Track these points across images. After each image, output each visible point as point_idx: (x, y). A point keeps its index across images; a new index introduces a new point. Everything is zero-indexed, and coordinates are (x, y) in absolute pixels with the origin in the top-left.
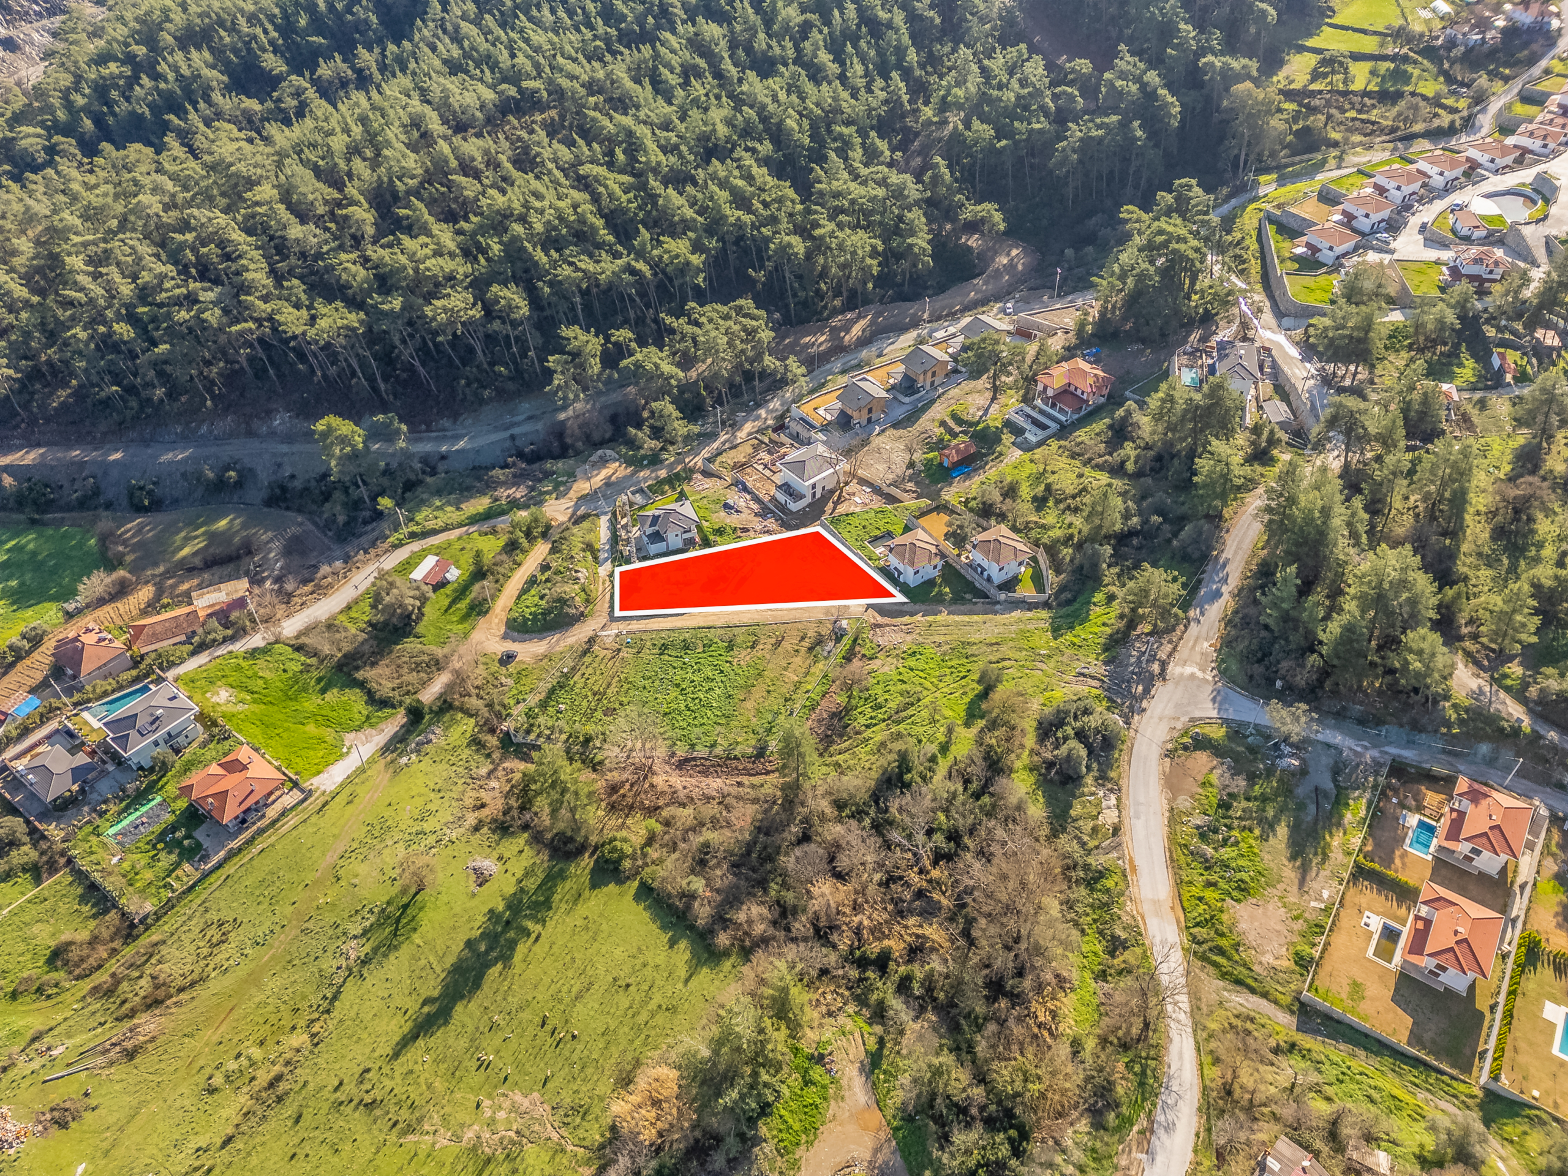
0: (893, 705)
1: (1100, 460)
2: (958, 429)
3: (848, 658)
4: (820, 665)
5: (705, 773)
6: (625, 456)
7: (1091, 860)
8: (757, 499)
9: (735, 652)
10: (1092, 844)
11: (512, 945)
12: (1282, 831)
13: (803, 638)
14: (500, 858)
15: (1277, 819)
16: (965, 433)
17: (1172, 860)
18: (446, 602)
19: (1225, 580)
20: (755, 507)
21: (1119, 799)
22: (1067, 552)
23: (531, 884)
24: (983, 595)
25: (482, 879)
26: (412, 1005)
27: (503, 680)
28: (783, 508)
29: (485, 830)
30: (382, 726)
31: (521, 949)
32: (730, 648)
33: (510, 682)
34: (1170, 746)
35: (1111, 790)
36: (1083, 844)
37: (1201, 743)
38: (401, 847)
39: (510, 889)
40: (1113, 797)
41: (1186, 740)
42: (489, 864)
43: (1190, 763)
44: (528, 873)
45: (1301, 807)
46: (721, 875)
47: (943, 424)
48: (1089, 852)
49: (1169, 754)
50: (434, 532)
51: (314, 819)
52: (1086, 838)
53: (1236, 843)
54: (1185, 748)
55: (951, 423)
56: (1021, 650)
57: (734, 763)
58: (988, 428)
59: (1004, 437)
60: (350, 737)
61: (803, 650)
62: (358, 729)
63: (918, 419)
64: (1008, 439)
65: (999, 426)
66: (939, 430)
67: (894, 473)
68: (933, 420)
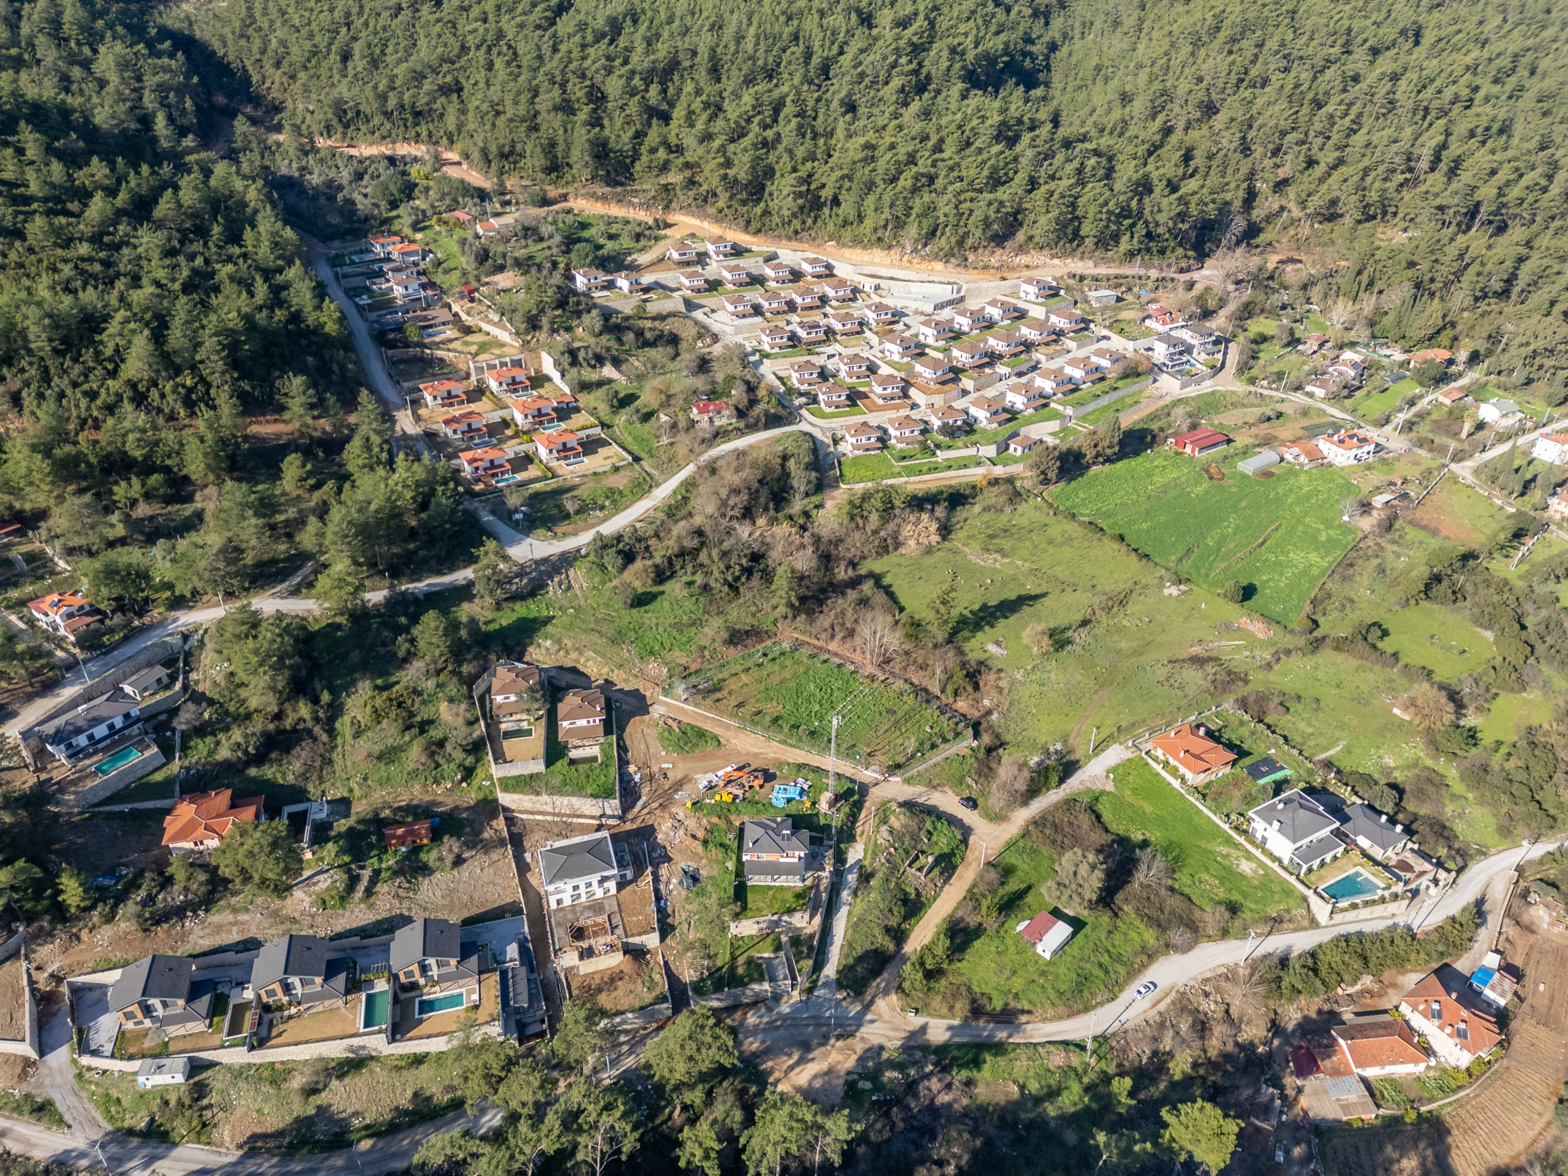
1: (324, 737)
2: (366, 875)
3: (699, 671)
4: (720, 676)
7: (664, 518)
8: (656, 879)
9: (776, 714)
10: (658, 521)
11: (981, 609)
13: (718, 700)
14: (986, 651)
16: (363, 868)
17: (627, 508)
18: (1030, 897)
20: (663, 871)
21: (626, 529)
23: (966, 633)
25: (998, 643)
26: (1038, 606)
27: (974, 785)
28: (636, 861)
29: (995, 668)
30: (1082, 788)
31: (976, 607)
32: (778, 718)
33: (970, 782)
38: (1055, 680)
39: (979, 635)
41: (559, 535)
42: (992, 648)
44: (968, 639)
51: (1123, 723)
53: (592, 500)
54: (563, 534)
55: (361, 887)
56: (582, 620)
57: (815, 650)
58: (341, 852)
59: (343, 829)
60: (1110, 787)
61: (725, 693)
62: (1103, 793)
63: (379, 923)
64: (342, 825)
65: (330, 845)
66: (382, 888)
67: (485, 858)
68: (371, 907)
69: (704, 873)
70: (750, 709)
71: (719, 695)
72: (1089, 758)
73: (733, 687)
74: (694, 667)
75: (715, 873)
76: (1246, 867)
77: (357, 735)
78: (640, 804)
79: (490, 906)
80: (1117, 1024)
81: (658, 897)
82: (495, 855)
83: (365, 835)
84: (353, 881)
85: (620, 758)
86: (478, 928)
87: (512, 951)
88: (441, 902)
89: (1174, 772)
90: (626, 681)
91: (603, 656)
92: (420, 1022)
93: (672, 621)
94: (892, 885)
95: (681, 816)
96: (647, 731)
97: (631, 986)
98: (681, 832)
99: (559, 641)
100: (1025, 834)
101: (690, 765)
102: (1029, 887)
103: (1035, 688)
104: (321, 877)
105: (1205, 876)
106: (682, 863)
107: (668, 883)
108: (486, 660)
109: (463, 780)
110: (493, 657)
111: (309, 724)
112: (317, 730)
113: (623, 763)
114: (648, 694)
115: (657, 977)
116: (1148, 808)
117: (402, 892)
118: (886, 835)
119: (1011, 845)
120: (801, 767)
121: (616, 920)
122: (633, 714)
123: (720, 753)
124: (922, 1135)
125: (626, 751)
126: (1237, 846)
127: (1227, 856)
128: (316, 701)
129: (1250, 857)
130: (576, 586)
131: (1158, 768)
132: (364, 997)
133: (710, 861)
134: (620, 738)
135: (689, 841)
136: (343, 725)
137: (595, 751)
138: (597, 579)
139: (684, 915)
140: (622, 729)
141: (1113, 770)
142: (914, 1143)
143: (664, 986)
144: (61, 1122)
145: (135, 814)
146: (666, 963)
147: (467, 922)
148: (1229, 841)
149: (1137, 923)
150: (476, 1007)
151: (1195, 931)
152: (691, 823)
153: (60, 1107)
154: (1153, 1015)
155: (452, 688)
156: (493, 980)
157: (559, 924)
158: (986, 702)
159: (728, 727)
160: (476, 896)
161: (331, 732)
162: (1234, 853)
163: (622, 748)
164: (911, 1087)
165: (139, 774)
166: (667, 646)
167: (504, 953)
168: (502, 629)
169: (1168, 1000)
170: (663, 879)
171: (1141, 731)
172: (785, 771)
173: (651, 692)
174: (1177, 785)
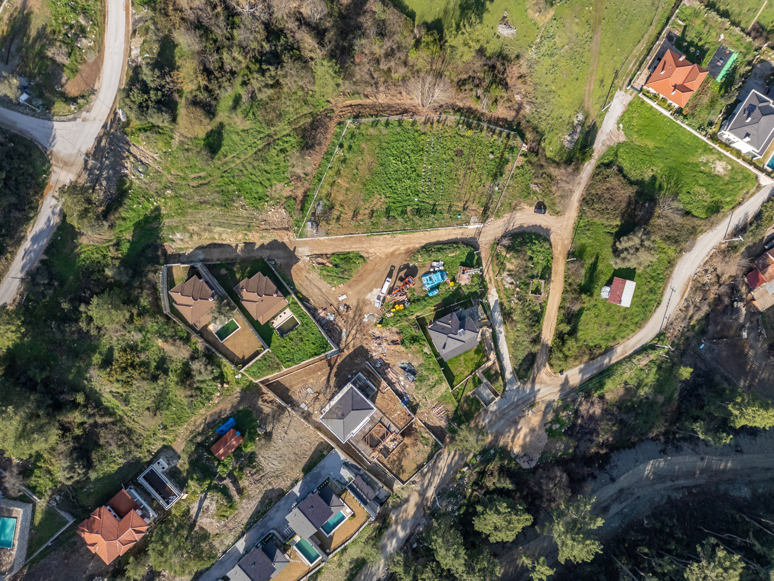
0: (273, 152)
1: (108, 420)
2: (227, 482)
3: (306, 196)
4: (324, 192)
5: (390, 107)
6: (511, 460)
7: (151, 13)
8: (390, 384)
9: (384, 206)
10: (149, 23)
12: (33, 33)
13: (338, 219)
14: (498, 37)
15: (35, 40)
16: (222, 479)
17: (104, 16)
18: (601, 266)
19: (26, 252)
20: (391, 375)
21: (130, 56)
22: (145, 302)
24: (212, 268)
25: (504, 21)
27: (537, 189)
28: (369, 375)
29: (513, 56)
30: (604, 148)
32: (388, 210)
33: (534, 187)
34: (92, 97)
35: (133, 61)
36: (155, 23)
37: (72, 100)
38: (559, 45)
40: (133, 57)
41: (81, 101)
42: (503, 31)
43: (83, 86)
45: (19, 50)
46: (366, 21)
47: (240, 491)
48: (152, 18)
49: (93, 92)
50: (638, 352)
51: (618, 66)
52: (152, 27)
53: (64, 23)
54: (83, 97)
55: (233, 491)
56: (184, 196)
57: (372, 112)
58: (200, 481)
59: (187, 466)
60: (622, 138)
61: (337, 207)
62: (620, 145)
63: (262, 502)
64: (183, 464)
65: (190, 482)
66: (244, 483)
67: (282, 424)
68: (249, 498)
69: (415, 364)
70: (364, 212)
71: (335, 213)
72: (602, 116)
73: (341, 198)
74: (299, 193)
75: (421, 361)
76: (720, 168)
77: (126, 401)
78: (344, 334)
79: (310, 453)
80: (666, 320)
81: (401, 396)
82: (285, 420)
83: (200, 457)
84: (224, 491)
85: (308, 309)
86: (315, 470)
87: (346, 474)
88: (281, 466)
90: (262, 237)
91: (230, 226)
92: (331, 538)
93: (251, 152)
94: (528, 314)
95: (378, 334)
96: (310, 276)
97: (416, 448)
98: (385, 344)
99: (185, 230)
100: (582, 214)
101: (357, 288)
102: (597, 258)
103: (548, 61)
104: (206, 503)
105: (697, 189)
106: (397, 363)
107: (399, 382)
108: (149, 282)
109: (222, 383)
110: (151, 275)
111: (91, 421)
112: (100, 420)
113: (313, 311)
114: (286, 240)
115: (426, 435)
116: (651, 144)
117: (257, 477)
118: (509, 280)
119: (577, 229)
120: (427, 248)
121: (386, 422)
122: (289, 266)
123: (369, 267)
124: (592, 434)
125: (308, 301)
126: (711, 151)
127: (706, 164)
128: (75, 405)
129: (721, 157)
130: (150, 162)
131: (653, 104)
132: (295, 548)
133: (413, 353)
134: (296, 293)
135: (393, 347)
136: (108, 400)
137: (288, 314)
138: (160, 144)
139: (420, 397)
140: (291, 283)
141: (621, 120)
142: (590, 440)
143: (432, 438)
145: (58, 542)
146: (425, 424)
147: (307, 470)
148: (708, 150)
149: (664, 245)
150: (353, 516)
151: (694, 232)
152: (386, 334)
154: (683, 304)
155: (151, 324)
156: (350, 495)
157: (357, 442)
158: (518, 98)
159: (361, 242)
160: (296, 451)
161: (108, 412)
162: (711, 157)
163: (304, 300)
164: (576, 412)
165: (28, 524)
166: (267, 183)
167: (342, 477)
168: (132, 243)
169: (689, 289)
170: (394, 380)
171: (631, 66)
172: (420, 260)
173: (286, 238)
174: (667, 113)
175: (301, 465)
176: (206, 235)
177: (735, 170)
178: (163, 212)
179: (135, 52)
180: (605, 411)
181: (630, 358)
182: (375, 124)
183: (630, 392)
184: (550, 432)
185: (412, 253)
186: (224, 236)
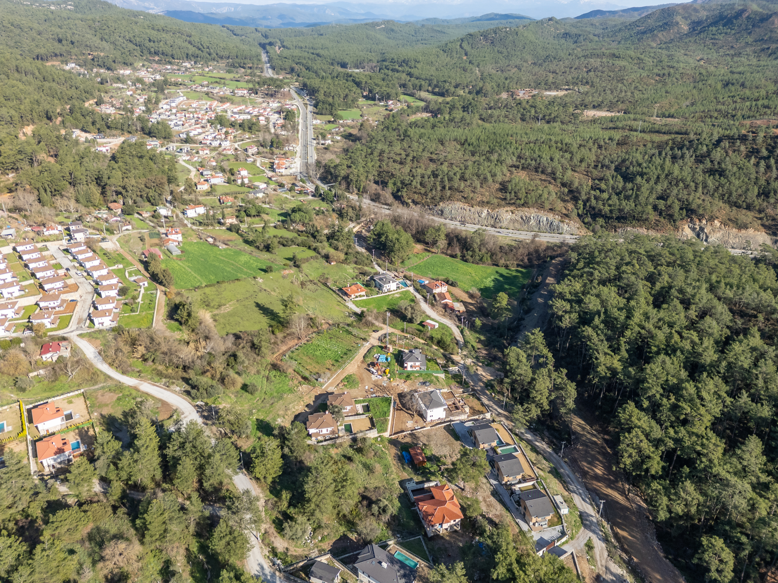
3: (304, 378)
4: (308, 373)
9: (333, 361)
10: (170, 381)
11: (266, 314)
13: (325, 373)
17: (146, 393)
27: (367, 330)
32: (336, 361)
33: (365, 330)
34: (178, 410)
35: (181, 391)
36: (172, 380)
40: (179, 391)
43: (168, 413)
49: (176, 410)
51: (336, 301)
52: (174, 381)
54: (174, 414)
56: (262, 408)
69: (421, 381)
70: (330, 367)
73: (316, 370)
74: (300, 379)
75: (421, 378)
76: (397, 296)
79: (447, 434)
80: (452, 325)
86: (460, 435)
87: (469, 425)
88: (448, 448)
89: (360, 296)
90: (310, 397)
91: (294, 402)
93: (265, 382)
95: (395, 384)
97: (471, 401)
98: (403, 385)
99: (279, 416)
101: (366, 381)
106: (417, 386)
115: (465, 396)
116: (374, 305)
117: (448, 458)
119: (393, 327)
120: (365, 357)
123: (358, 374)
127: (393, 298)
129: (393, 294)
131: (359, 299)
133: (416, 379)
135: (407, 384)
137: (359, 406)
141: (357, 306)
144: (590, 539)
148: (388, 296)
152: (398, 382)
153: (585, 541)
154: (448, 319)
159: (342, 373)
162: (392, 296)
166: (285, 385)
169: (442, 317)
171: (339, 299)
172: (369, 360)
173: (319, 391)
174: (365, 298)
175: (452, 439)
176: (289, 412)
177: (400, 293)
178: (261, 418)
179: (178, 389)
180: (486, 350)
181: (463, 335)
182: (292, 352)
183: (480, 341)
184: (487, 365)
185: (363, 362)
186: (296, 407)
